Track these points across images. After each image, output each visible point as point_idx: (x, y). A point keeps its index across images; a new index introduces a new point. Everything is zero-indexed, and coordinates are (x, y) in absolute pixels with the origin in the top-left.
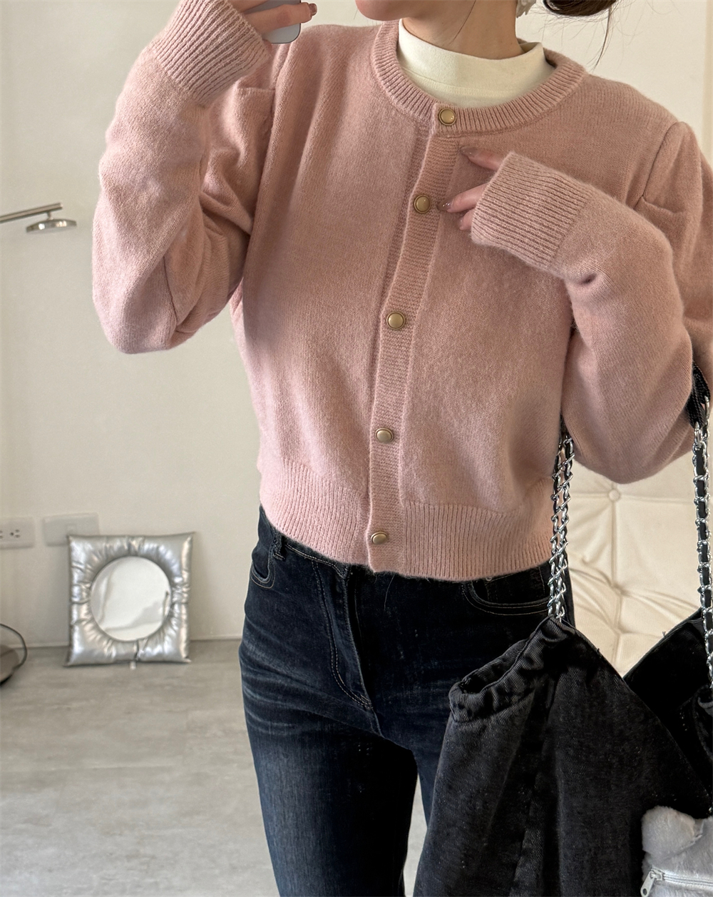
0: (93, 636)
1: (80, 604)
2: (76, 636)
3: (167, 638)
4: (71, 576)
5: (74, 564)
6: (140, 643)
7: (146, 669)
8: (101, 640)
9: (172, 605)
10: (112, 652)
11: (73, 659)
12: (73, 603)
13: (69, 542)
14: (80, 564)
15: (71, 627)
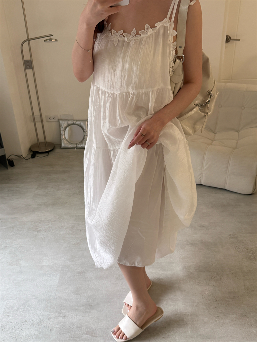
0: (66, 142)
1: (63, 135)
2: (62, 142)
3: (83, 143)
4: (60, 129)
5: (61, 126)
6: (78, 144)
7: (79, 150)
8: (68, 143)
9: (84, 136)
10: (71, 146)
11: (62, 147)
12: (61, 135)
13: (59, 120)
14: (62, 126)
15: (61, 140)
